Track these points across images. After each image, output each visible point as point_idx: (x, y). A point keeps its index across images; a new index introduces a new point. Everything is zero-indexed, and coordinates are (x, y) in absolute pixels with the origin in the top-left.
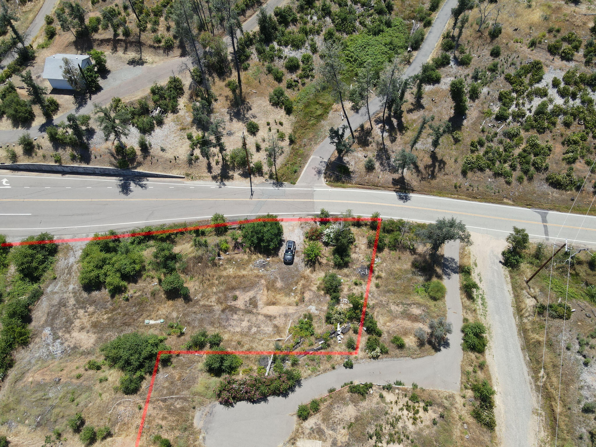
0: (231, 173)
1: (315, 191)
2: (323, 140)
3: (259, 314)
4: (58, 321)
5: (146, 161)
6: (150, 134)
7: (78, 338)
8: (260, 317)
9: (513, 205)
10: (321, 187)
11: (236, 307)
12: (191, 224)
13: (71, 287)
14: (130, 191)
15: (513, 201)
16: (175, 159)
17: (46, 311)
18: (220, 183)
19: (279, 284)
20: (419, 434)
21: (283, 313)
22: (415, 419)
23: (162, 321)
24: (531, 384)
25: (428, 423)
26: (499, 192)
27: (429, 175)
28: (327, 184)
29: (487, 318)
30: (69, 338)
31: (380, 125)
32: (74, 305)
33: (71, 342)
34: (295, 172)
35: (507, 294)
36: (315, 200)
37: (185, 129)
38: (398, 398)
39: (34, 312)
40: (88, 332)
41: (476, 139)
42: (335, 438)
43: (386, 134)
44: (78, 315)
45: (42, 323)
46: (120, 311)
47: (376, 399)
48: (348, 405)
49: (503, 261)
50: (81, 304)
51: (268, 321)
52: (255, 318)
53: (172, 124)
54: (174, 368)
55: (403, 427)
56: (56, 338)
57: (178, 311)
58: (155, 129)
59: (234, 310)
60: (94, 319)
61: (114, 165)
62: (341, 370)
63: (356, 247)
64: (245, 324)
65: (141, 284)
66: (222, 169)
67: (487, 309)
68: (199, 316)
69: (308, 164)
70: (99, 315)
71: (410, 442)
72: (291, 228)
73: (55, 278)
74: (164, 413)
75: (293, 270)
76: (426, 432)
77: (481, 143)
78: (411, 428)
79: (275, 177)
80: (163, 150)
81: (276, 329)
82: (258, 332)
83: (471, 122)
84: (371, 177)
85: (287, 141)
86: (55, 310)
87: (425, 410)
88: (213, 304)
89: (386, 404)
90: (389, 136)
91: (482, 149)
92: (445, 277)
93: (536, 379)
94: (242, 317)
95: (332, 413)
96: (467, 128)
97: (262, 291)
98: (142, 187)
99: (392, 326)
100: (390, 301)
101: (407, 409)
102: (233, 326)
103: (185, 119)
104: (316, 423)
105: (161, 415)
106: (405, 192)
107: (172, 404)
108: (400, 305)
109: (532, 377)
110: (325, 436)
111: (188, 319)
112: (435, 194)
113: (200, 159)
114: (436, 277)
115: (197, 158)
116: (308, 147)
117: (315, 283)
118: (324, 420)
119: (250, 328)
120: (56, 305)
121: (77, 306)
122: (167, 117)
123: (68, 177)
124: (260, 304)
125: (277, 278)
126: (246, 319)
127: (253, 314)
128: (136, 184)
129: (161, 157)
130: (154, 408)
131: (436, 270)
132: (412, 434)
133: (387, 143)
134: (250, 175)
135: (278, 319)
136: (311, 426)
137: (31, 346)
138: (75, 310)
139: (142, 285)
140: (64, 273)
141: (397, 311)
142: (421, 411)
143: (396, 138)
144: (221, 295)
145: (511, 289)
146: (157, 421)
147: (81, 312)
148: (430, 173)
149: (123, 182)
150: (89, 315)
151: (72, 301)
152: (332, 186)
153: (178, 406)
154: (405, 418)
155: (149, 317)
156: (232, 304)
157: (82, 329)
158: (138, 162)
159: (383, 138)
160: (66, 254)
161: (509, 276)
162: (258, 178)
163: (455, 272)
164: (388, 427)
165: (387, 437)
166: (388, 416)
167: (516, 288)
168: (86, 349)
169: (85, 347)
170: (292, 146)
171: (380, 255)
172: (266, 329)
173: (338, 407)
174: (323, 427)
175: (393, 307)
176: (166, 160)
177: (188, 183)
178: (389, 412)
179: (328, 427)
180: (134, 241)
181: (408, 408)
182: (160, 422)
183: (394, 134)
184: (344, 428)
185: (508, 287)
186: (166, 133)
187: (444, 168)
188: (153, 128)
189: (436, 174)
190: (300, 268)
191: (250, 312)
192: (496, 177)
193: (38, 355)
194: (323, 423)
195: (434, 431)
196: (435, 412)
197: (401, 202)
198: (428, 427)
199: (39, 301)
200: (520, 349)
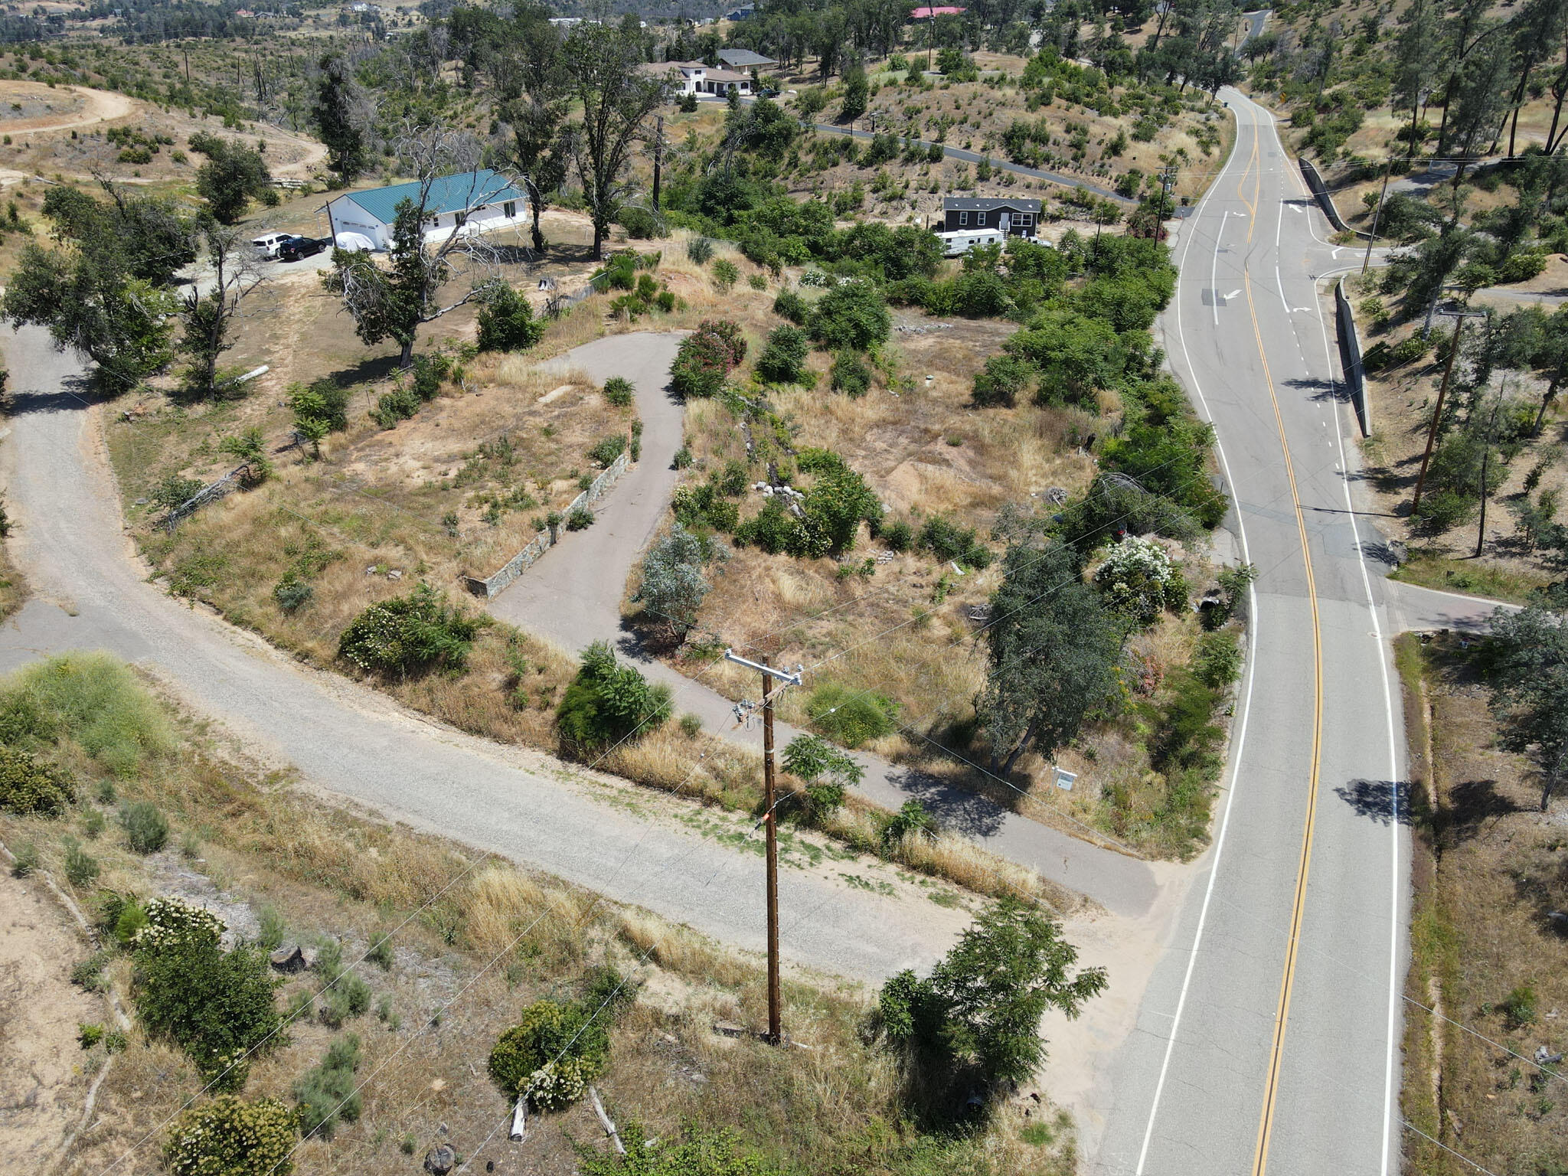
29: (675, 821)
67: (712, 837)
109: (386, 827)
197: (1340, 783)
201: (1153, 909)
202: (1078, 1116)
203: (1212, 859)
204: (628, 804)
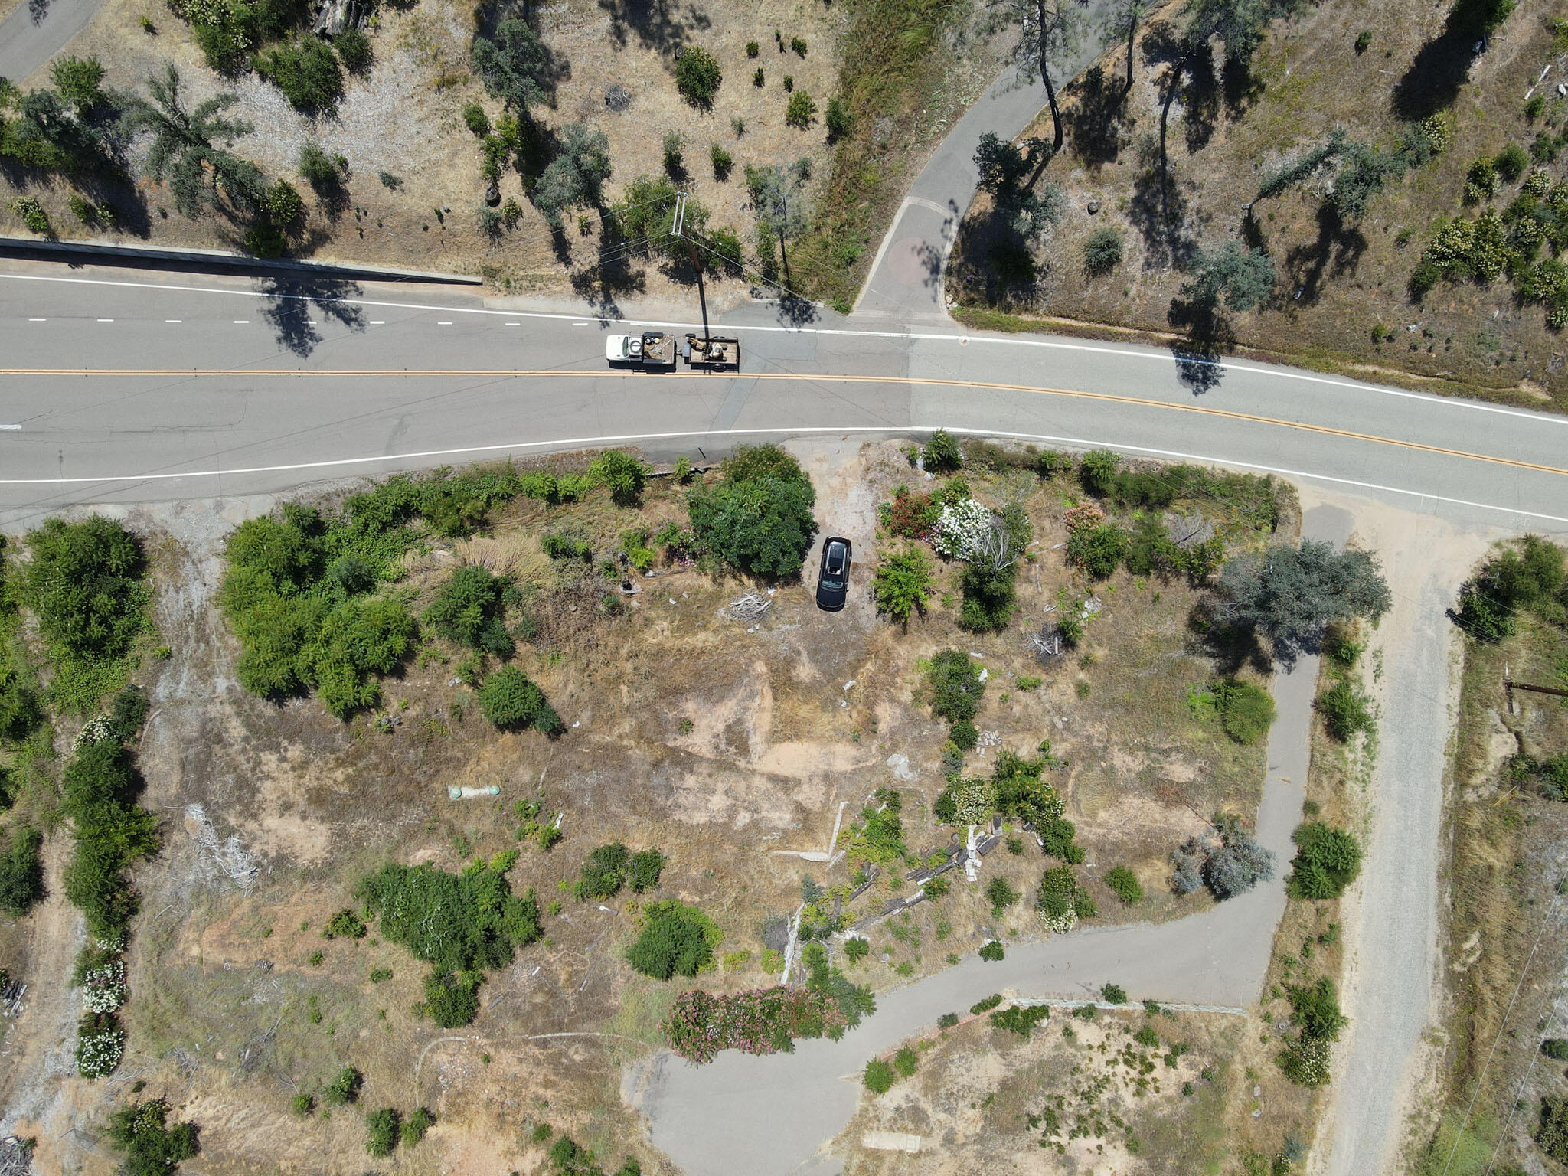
0: (635, 265)
1: (914, 341)
2: (948, 125)
3: (754, 772)
4: (215, 786)
5: (340, 227)
6: (333, 113)
7: (282, 833)
8: (758, 782)
9: (1545, 407)
10: (933, 325)
11: (690, 754)
12: (529, 466)
13: (221, 684)
14: (312, 337)
15: (1551, 391)
16: (441, 218)
17: (175, 757)
18: (603, 305)
19: (805, 671)
20: (1145, 1114)
21: (821, 772)
22: (1142, 1084)
23: (494, 790)
24: (1436, 966)
25: (1172, 1091)
26: (1512, 359)
27: (1297, 285)
28: (953, 314)
29: (1369, 789)
30: (260, 833)
31: (1163, 67)
32: (246, 739)
33: (267, 843)
34: (851, 261)
35: (1442, 715)
36: (912, 381)
37: (451, 82)
38: (1107, 1036)
39: (142, 758)
40: (304, 818)
41: (1496, 151)
42: (952, 1129)
43: (1177, 111)
44: (265, 768)
45: (173, 790)
46: (374, 758)
47: (1055, 1037)
48: (985, 1053)
49: (1458, 610)
50: (265, 737)
51: (780, 794)
52: (743, 785)
53: (402, 59)
54: (552, 945)
55: (1110, 1101)
56: (225, 832)
57: (533, 764)
58: (346, 90)
59: (685, 761)
60: (310, 780)
61: (235, 243)
62: (973, 964)
63: (1031, 560)
64: (718, 802)
65: (416, 680)
66: (602, 250)
67: (1374, 764)
68: (592, 779)
69: (892, 229)
70: (322, 770)
71: (1122, 1131)
72: (836, 482)
73: (168, 656)
74: (545, 1071)
75: (844, 628)
76: (1165, 1111)
77: (1508, 167)
78: (1129, 1101)
79: (781, 275)
80: (390, 182)
81: (800, 817)
82: (755, 824)
83: (1500, 64)
84: (1102, 289)
85: (820, 131)
86: (198, 754)
87: (1169, 1061)
88: (625, 743)
89: (1078, 1048)
90: (1186, 119)
91: (1508, 187)
92: (1277, 665)
93: (1453, 953)
94: (708, 781)
95: (947, 1073)
96: (1476, 96)
97: (758, 700)
98: (348, 321)
99: (1112, 822)
100: (1114, 738)
101: (1126, 1062)
102: (686, 810)
103: (445, 33)
104: (907, 1096)
105: (541, 1077)
106: (1205, 352)
107: (562, 1054)
108: (1140, 753)
109: (1445, 950)
110: (928, 1125)
111: (566, 786)
112: (1304, 358)
113: (525, 214)
114: (1253, 663)
115: (515, 213)
116: (893, 159)
117: (908, 677)
118: (927, 1090)
119: (732, 812)
120: (196, 740)
121: (254, 742)
122: (377, 27)
123: (92, 276)
124: (756, 741)
125: (799, 653)
126: (721, 787)
127: (738, 771)
128: (326, 308)
129: (391, 212)
130: (521, 1060)
131: (1256, 642)
132: (1131, 1115)
133: (1177, 150)
134: (700, 273)
135: (806, 787)
136: (895, 1104)
137: (167, 852)
138: (251, 754)
139: (418, 683)
140: (188, 637)
141: (1129, 770)
142: (1159, 1063)
143: (1209, 130)
144: (644, 715)
145: (1458, 699)
146: (533, 1088)
147: (270, 760)
148: (1302, 278)
149: (278, 299)
150: (293, 769)
151: (236, 730)
152: (970, 322)
153: (577, 1058)
154: (1119, 1081)
155: (458, 778)
156: (678, 743)
157: (286, 807)
158: (313, 232)
159: (1164, 128)
160: (173, 570)
161: (1461, 659)
162: (727, 282)
163: (1311, 649)
164: (1075, 1100)
165: (1071, 1122)
166: (1078, 1076)
167: (1472, 702)
168: (312, 862)
169: (308, 856)
170: (837, 147)
171: (1099, 587)
172: (775, 815)
173: (961, 1058)
174: (925, 1104)
175: (1121, 760)
176: (410, 223)
177: (498, 305)
178: (1082, 1066)
179: (935, 1104)
180: (366, 526)
181: (1129, 1058)
182: (541, 1091)
183: (1205, 113)
184: (973, 1106)
185: (1450, 696)
186: (387, 107)
187: (1352, 264)
188: (339, 85)
189: (1322, 287)
190: (864, 620)
191: (731, 767)
192: (1519, 306)
193: (192, 877)
194: (925, 1095)
195: (1182, 1110)
196: (1191, 1066)
197: (1187, 391)
198: (1169, 1100)
199: (146, 727)
200: (1434, 875)
201: (1343, 507)
202: (1494, 538)
203: (1283, 473)
204: (1365, 822)
